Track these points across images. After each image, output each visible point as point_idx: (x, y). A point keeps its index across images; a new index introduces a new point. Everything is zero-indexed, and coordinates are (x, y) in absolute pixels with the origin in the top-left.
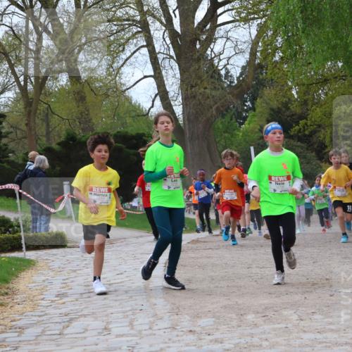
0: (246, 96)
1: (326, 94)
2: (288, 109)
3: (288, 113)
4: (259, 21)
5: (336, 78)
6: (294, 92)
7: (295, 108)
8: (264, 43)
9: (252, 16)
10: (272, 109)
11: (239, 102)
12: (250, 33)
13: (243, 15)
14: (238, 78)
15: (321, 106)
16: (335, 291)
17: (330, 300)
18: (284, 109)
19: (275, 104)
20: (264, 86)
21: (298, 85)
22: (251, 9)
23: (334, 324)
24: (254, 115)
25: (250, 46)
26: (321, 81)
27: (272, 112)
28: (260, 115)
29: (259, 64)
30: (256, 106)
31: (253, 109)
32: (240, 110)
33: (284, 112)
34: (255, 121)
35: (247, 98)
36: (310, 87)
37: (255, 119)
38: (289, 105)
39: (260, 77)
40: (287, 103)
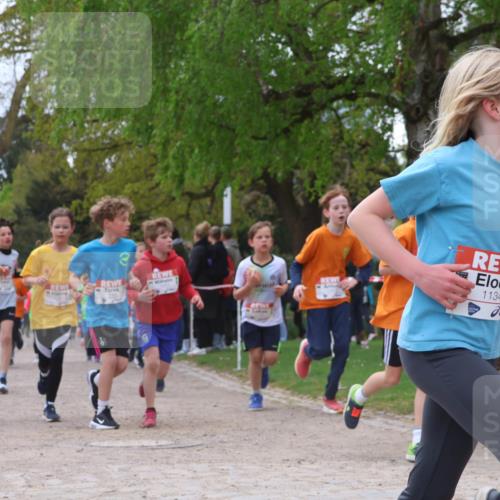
1: (114, 165)
2: (58, 182)
3: (58, 189)
4: (29, 55)
5: (129, 143)
6: (70, 160)
7: (68, 183)
9: (20, 48)
10: (36, 183)
12: (14, 71)
13: (6, 45)
15: (106, 182)
16: (86, 445)
17: (76, 457)
18: (52, 183)
19: (42, 175)
20: (30, 149)
21: (76, 149)
22: (18, 37)
23: (74, 492)
24: (10, 189)
25: (13, 90)
26: (109, 146)
27: (35, 187)
28: (18, 188)
29: (23, 116)
30: (14, 175)
31: (10, 180)
33: (53, 187)
34: (11, 198)
35: (1, 164)
36: (93, 154)
37: (11, 194)
38: (61, 178)
39: (24, 135)
40: (58, 174)
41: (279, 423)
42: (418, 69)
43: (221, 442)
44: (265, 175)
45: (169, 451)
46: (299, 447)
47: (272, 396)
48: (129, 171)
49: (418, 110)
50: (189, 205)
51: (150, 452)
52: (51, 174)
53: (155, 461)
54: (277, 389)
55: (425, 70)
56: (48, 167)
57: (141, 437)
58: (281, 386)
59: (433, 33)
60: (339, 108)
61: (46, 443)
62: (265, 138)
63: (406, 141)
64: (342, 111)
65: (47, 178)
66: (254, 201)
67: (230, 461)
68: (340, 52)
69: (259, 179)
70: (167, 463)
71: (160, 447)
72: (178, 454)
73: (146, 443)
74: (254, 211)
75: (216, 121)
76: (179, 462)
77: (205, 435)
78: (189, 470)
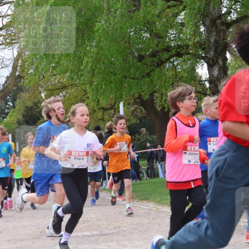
0: (8, 97)
1: (64, 96)
2: (37, 107)
5: (72, 85)
8: (23, 60)
9: (15, 41)
10: (27, 107)
11: (3, 102)
12: (13, 53)
13: (8, 41)
14: (3, 85)
17: (51, 243)
18: (35, 107)
19: (29, 104)
20: (22, 91)
21: (45, 90)
22: (13, 36)
24: (14, 112)
25: (13, 62)
26: (61, 87)
27: (26, 109)
28: (18, 111)
29: (18, 75)
30: (16, 105)
31: (14, 107)
32: (3, 108)
33: (36, 109)
34: (15, 116)
35: (9, 99)
36: (54, 91)
37: (14, 114)
38: (38, 104)
39: (19, 84)
40: (38, 102)
41: (152, 220)
42: (212, 40)
43: (123, 231)
44: (140, 97)
45: (98, 237)
46: (162, 231)
47: (148, 206)
48: (72, 99)
49: (213, 60)
50: (103, 114)
51: (88, 238)
52: (34, 103)
53: (91, 242)
54: (151, 203)
55: (215, 40)
56: (32, 99)
57: (83, 231)
58: (152, 201)
59: (218, 21)
60: (174, 61)
61: (36, 236)
62: (137, 79)
63: (208, 76)
64: (175, 63)
65: (32, 105)
66: (135, 110)
67: (127, 240)
68: (172, 33)
69: (137, 99)
70: (96, 243)
71: (93, 235)
72: (102, 238)
73: (86, 233)
74: (136, 115)
75: (113, 71)
76: (102, 242)
77: (115, 228)
78: (107, 246)
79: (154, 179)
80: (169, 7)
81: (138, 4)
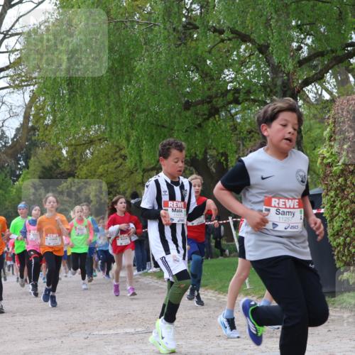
0: (19, 155)
1: (92, 154)
2: (58, 167)
3: (58, 171)
5: (101, 139)
6: (64, 152)
7: (64, 167)
8: (37, 107)
10: (44, 167)
11: (13, 161)
12: (24, 98)
14: (13, 139)
15: (88, 164)
16: (90, 334)
17: (84, 343)
18: (54, 167)
19: (47, 163)
20: (37, 146)
21: (66, 145)
24: (27, 173)
25: (24, 110)
26: (87, 142)
27: (44, 170)
28: (33, 172)
29: (32, 126)
30: (29, 164)
31: (27, 167)
32: (13, 169)
33: (55, 170)
35: (20, 158)
36: (78, 147)
37: (28, 176)
38: (59, 164)
39: (34, 138)
40: (57, 161)
41: (212, 312)
42: (279, 82)
45: (144, 335)
47: (206, 296)
48: (102, 157)
50: (143, 176)
51: (131, 336)
52: (53, 162)
53: (135, 342)
54: (209, 291)
56: (50, 157)
57: (125, 327)
58: (212, 289)
60: (231, 109)
61: (65, 334)
64: (233, 111)
65: (51, 164)
67: (183, 339)
68: (229, 74)
70: (143, 343)
71: (138, 333)
73: (128, 330)
75: (154, 122)
79: (212, 260)
80: (222, 41)
81: (183, 36)
